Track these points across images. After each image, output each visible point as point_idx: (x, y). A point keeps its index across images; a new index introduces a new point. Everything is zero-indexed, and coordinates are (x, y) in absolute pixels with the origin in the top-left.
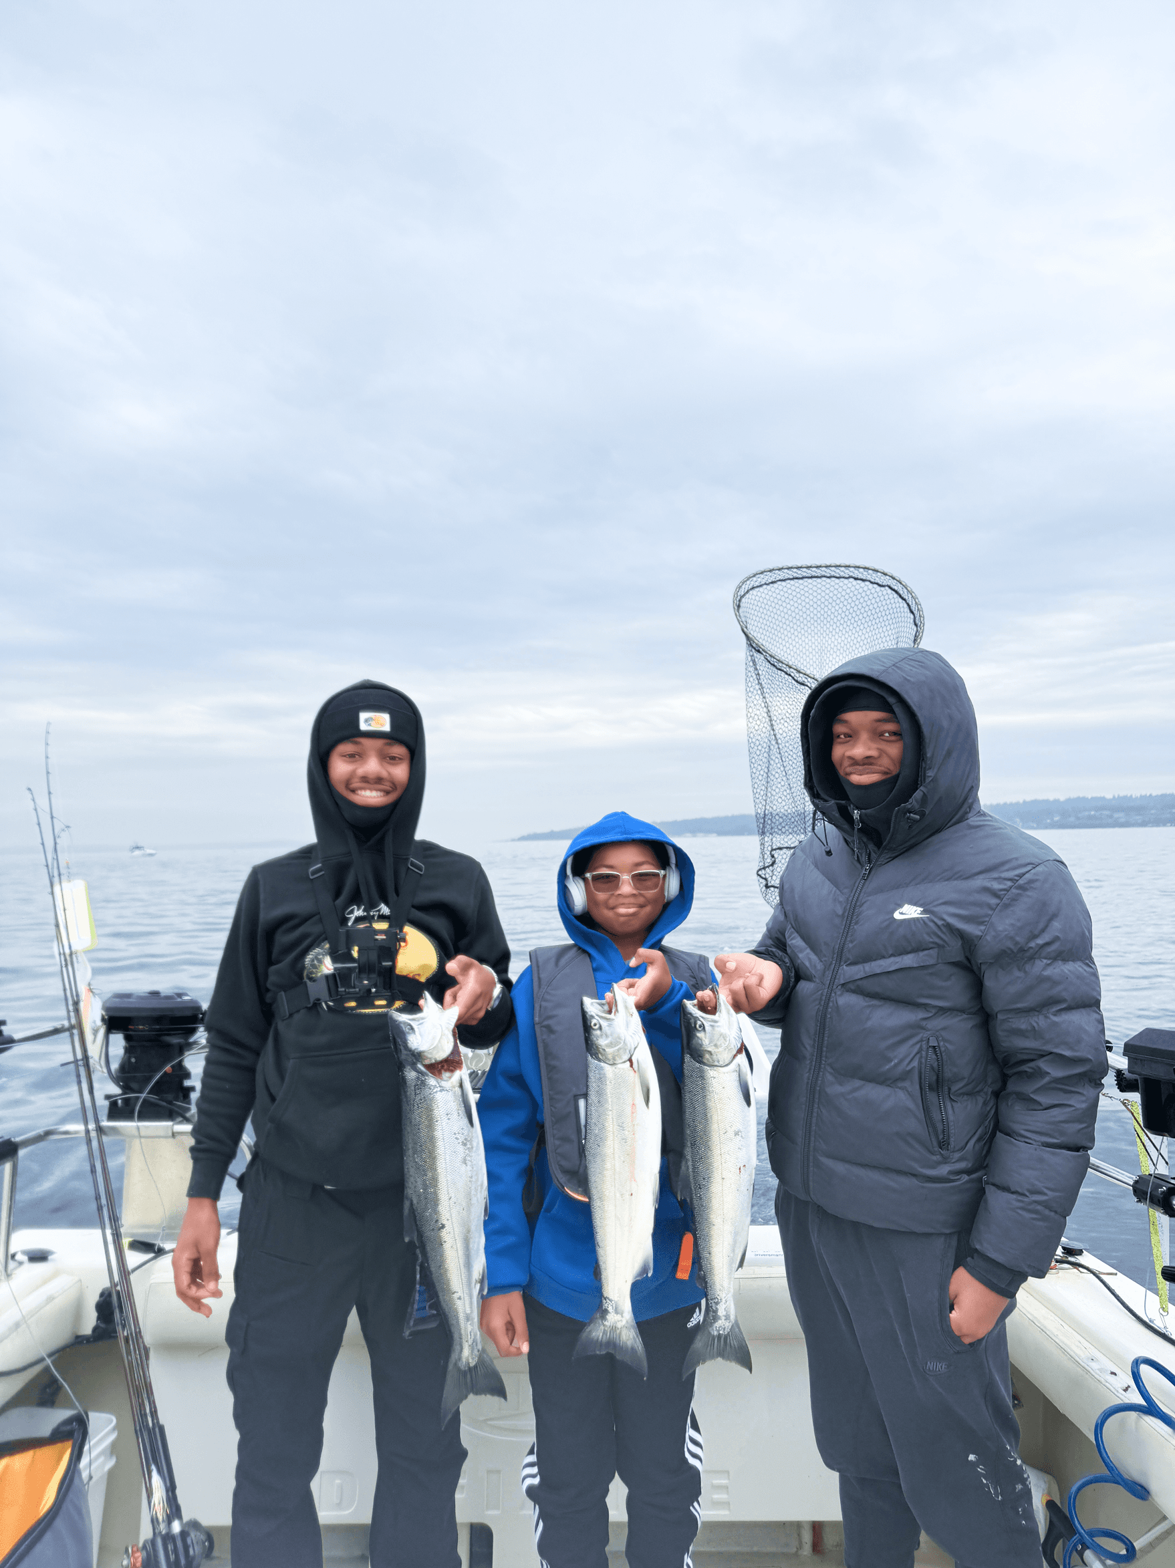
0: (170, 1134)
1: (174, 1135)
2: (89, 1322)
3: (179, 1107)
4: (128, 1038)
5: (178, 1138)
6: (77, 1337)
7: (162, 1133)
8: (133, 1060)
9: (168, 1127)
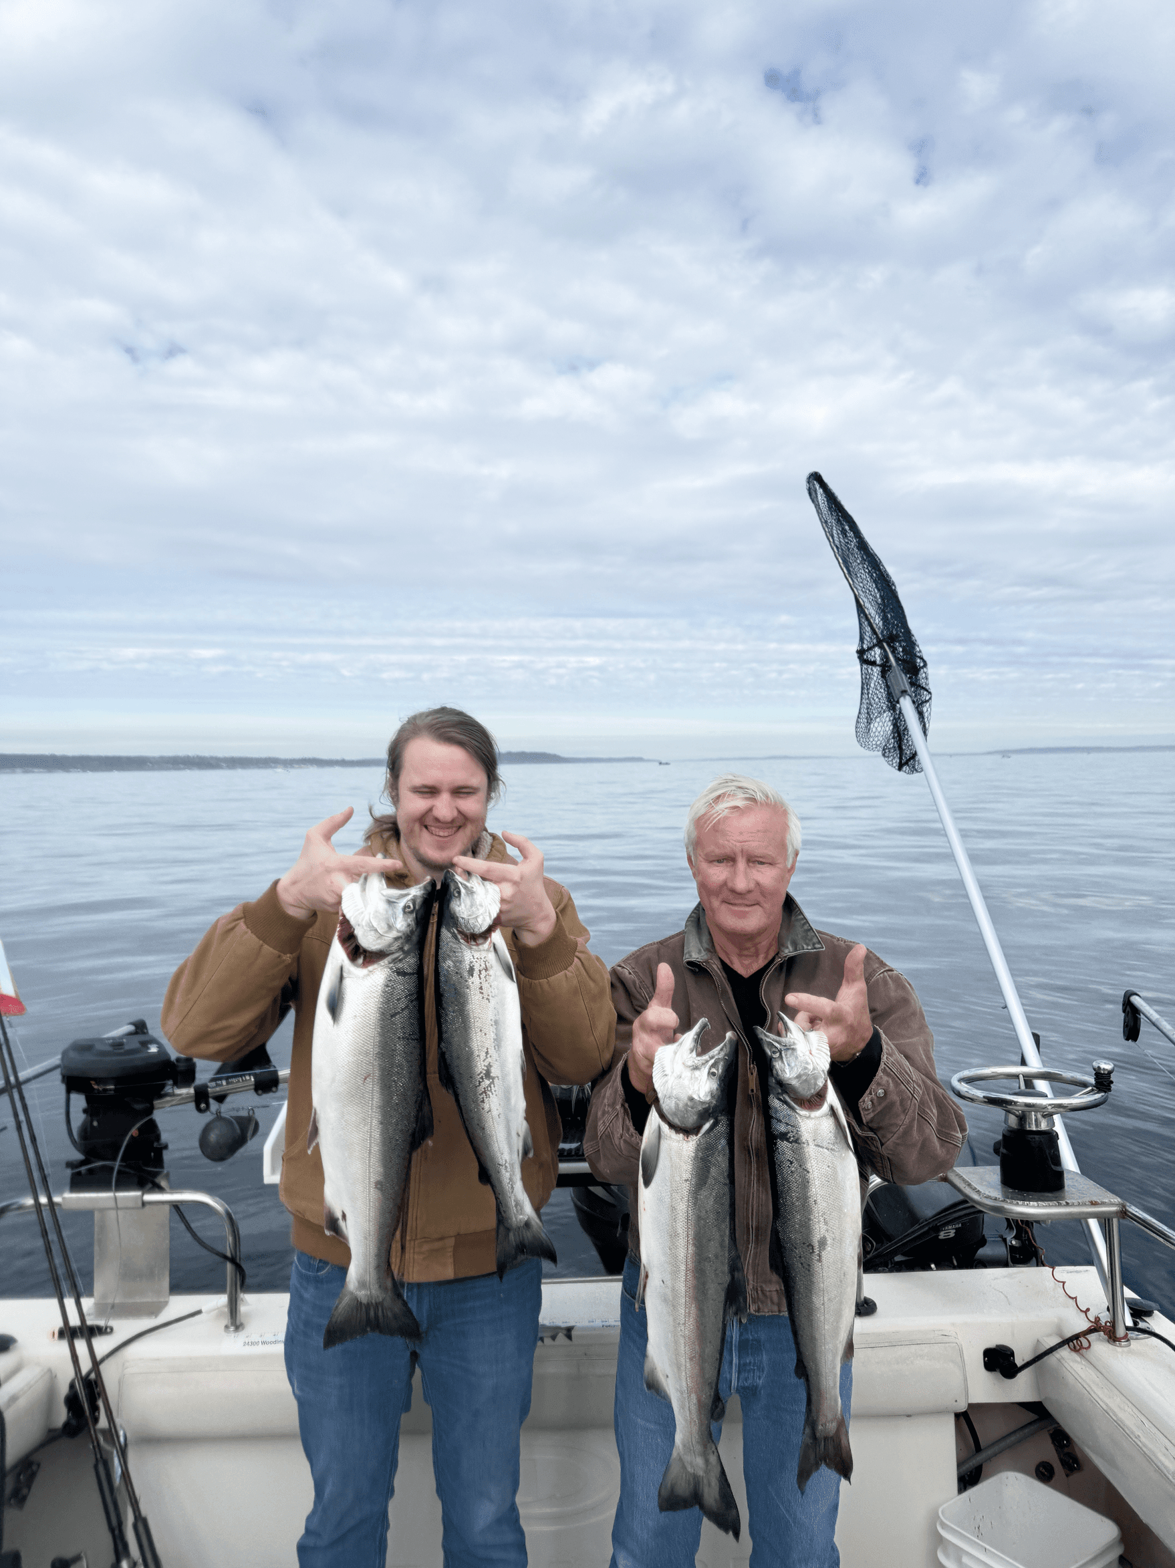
0: (140, 1204)
1: (144, 1204)
2: (62, 1415)
3: (150, 1173)
4: (88, 1100)
5: (147, 1207)
6: (50, 1431)
7: (131, 1204)
8: (95, 1124)
9: (136, 1197)
